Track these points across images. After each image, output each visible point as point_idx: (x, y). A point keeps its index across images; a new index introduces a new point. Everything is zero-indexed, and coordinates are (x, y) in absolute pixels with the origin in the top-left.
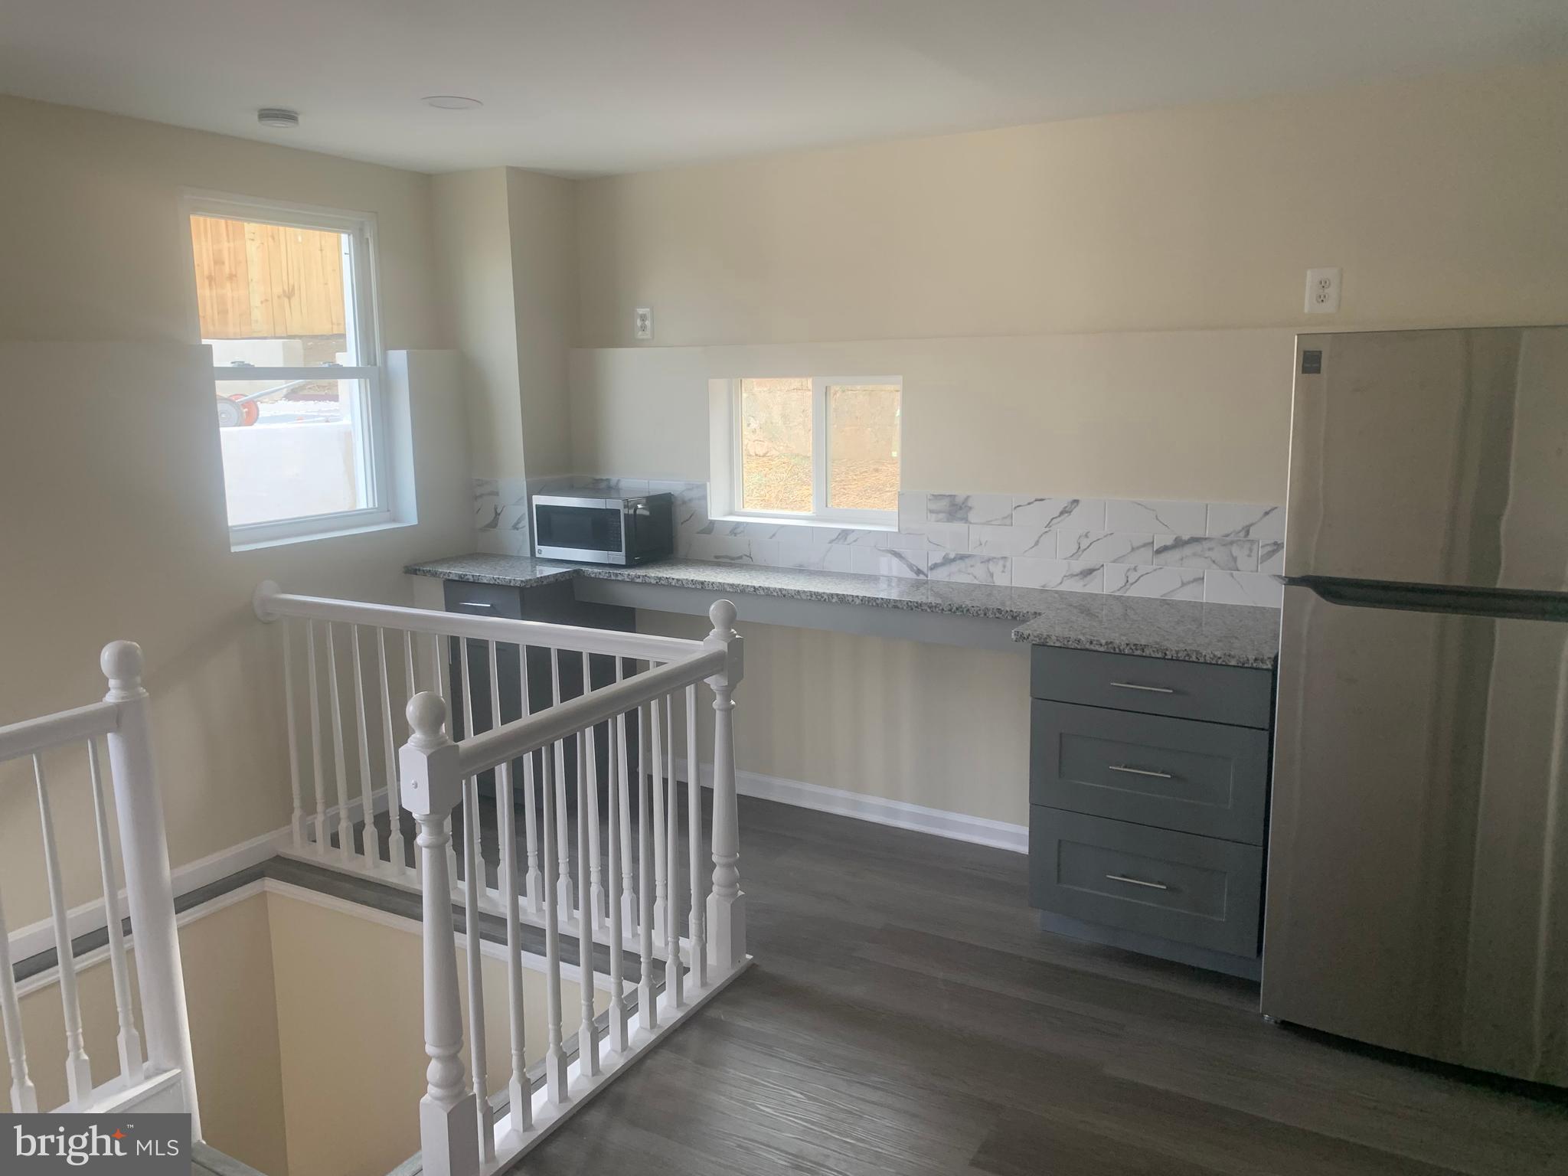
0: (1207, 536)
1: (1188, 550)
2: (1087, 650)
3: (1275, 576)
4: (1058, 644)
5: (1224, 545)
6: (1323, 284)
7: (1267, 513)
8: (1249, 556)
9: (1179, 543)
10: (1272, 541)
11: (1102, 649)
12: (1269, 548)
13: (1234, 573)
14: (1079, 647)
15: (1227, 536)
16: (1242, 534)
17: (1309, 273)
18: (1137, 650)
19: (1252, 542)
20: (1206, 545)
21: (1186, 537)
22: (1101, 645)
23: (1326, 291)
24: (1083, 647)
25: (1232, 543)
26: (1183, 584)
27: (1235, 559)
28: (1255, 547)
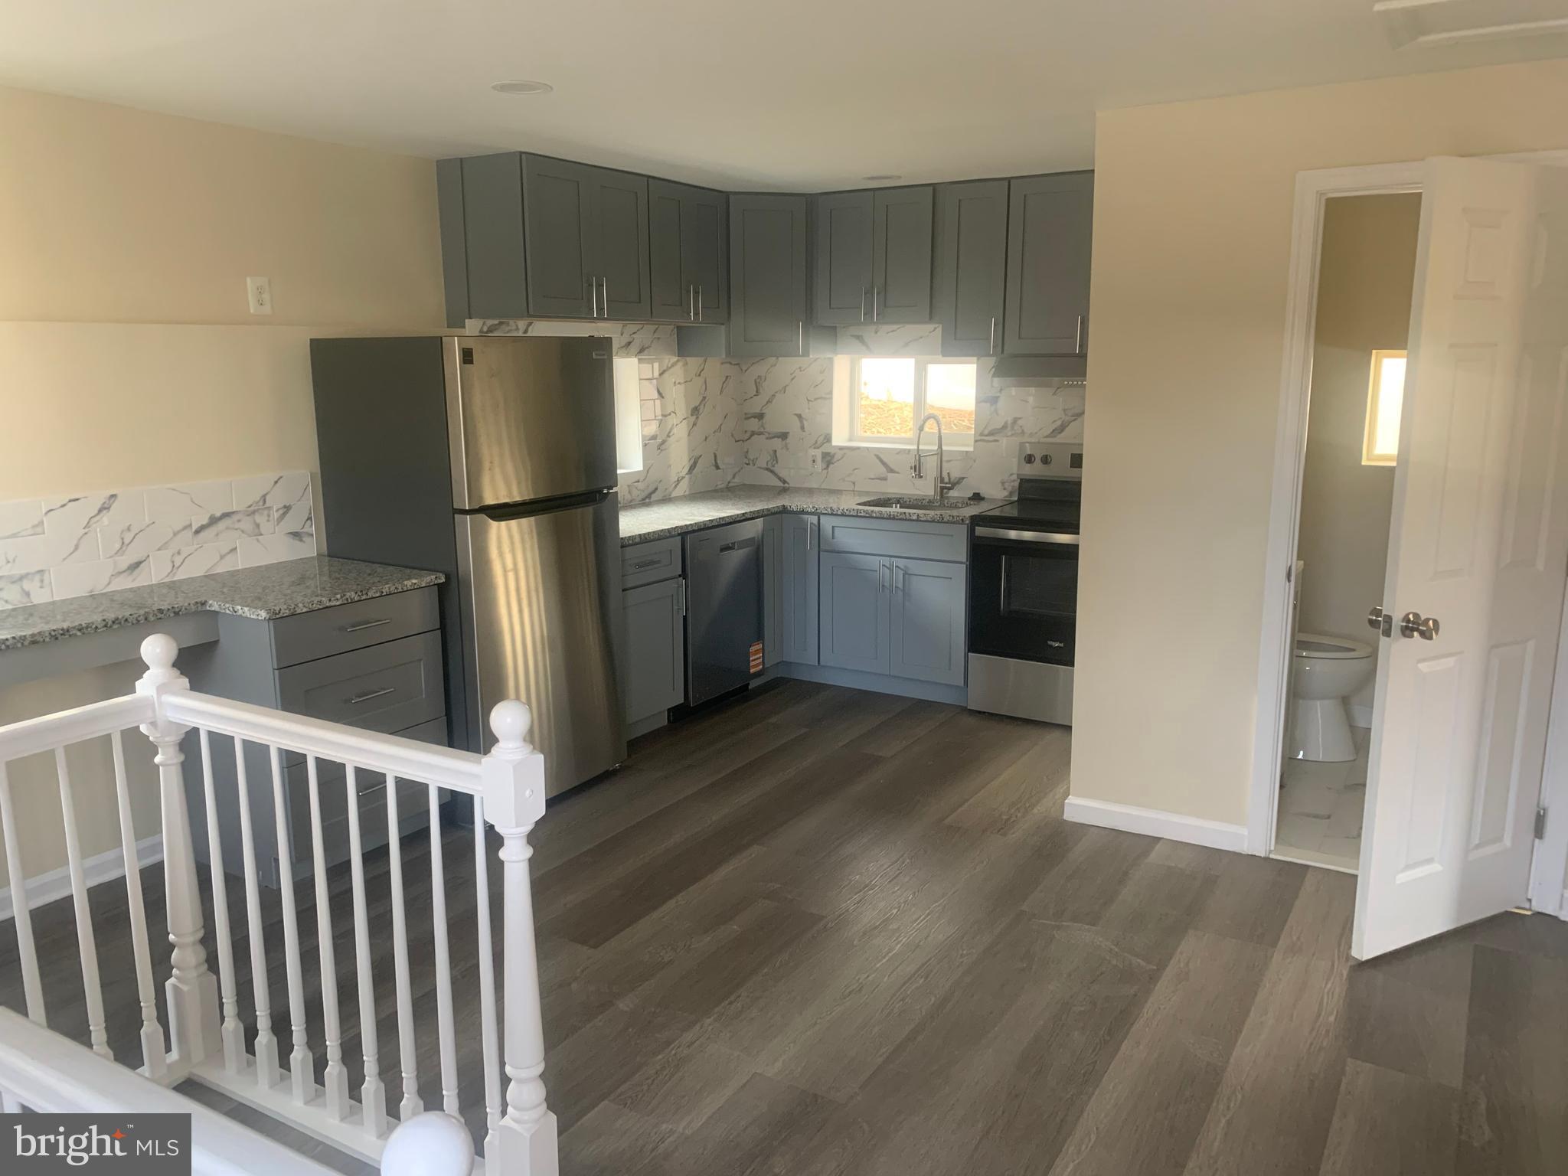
0: (234, 510)
1: (221, 525)
2: (327, 607)
3: (291, 533)
4: (305, 610)
5: (248, 515)
6: (260, 291)
7: (276, 482)
8: (268, 521)
9: (214, 521)
10: (282, 505)
11: (338, 603)
12: (281, 512)
13: (260, 537)
14: (321, 607)
15: (250, 507)
16: (261, 503)
17: (248, 280)
18: (362, 595)
19: (269, 508)
20: (235, 517)
21: (218, 514)
22: (337, 599)
23: (263, 296)
24: (324, 606)
25: (254, 512)
26: (222, 557)
27: (258, 526)
28: (271, 512)
